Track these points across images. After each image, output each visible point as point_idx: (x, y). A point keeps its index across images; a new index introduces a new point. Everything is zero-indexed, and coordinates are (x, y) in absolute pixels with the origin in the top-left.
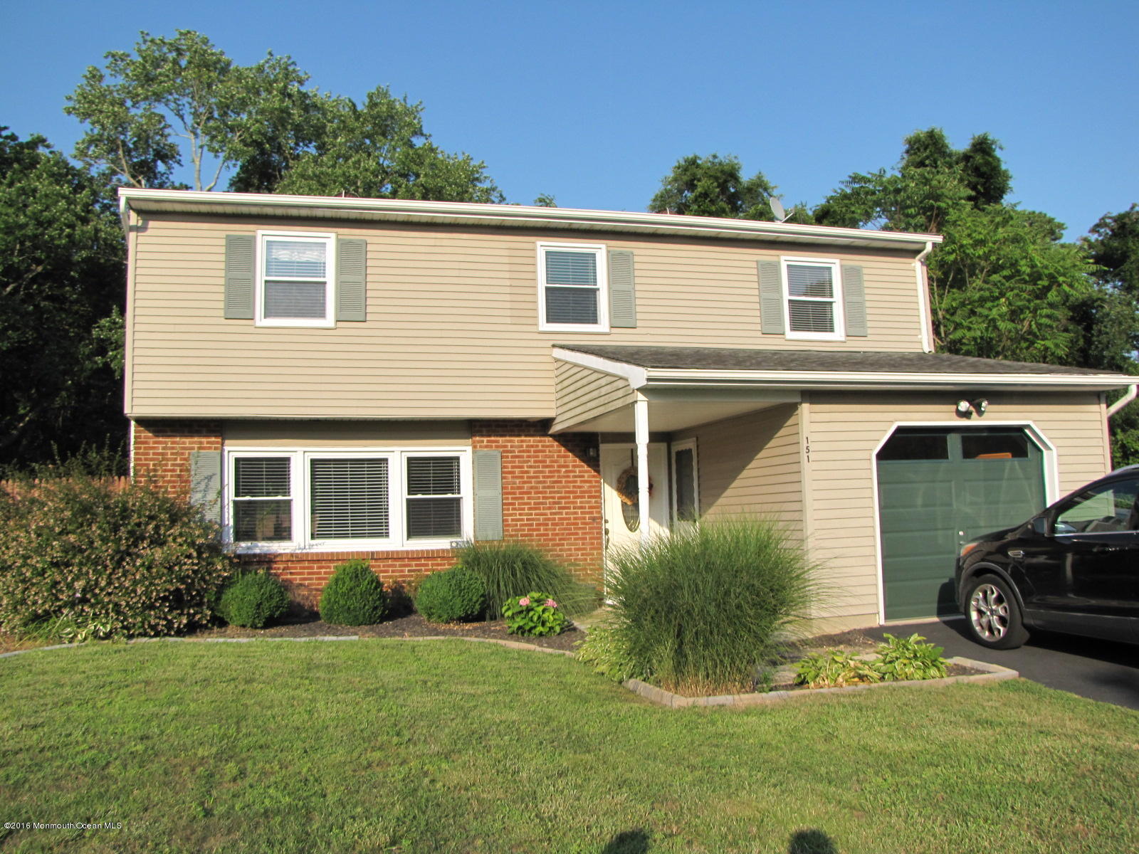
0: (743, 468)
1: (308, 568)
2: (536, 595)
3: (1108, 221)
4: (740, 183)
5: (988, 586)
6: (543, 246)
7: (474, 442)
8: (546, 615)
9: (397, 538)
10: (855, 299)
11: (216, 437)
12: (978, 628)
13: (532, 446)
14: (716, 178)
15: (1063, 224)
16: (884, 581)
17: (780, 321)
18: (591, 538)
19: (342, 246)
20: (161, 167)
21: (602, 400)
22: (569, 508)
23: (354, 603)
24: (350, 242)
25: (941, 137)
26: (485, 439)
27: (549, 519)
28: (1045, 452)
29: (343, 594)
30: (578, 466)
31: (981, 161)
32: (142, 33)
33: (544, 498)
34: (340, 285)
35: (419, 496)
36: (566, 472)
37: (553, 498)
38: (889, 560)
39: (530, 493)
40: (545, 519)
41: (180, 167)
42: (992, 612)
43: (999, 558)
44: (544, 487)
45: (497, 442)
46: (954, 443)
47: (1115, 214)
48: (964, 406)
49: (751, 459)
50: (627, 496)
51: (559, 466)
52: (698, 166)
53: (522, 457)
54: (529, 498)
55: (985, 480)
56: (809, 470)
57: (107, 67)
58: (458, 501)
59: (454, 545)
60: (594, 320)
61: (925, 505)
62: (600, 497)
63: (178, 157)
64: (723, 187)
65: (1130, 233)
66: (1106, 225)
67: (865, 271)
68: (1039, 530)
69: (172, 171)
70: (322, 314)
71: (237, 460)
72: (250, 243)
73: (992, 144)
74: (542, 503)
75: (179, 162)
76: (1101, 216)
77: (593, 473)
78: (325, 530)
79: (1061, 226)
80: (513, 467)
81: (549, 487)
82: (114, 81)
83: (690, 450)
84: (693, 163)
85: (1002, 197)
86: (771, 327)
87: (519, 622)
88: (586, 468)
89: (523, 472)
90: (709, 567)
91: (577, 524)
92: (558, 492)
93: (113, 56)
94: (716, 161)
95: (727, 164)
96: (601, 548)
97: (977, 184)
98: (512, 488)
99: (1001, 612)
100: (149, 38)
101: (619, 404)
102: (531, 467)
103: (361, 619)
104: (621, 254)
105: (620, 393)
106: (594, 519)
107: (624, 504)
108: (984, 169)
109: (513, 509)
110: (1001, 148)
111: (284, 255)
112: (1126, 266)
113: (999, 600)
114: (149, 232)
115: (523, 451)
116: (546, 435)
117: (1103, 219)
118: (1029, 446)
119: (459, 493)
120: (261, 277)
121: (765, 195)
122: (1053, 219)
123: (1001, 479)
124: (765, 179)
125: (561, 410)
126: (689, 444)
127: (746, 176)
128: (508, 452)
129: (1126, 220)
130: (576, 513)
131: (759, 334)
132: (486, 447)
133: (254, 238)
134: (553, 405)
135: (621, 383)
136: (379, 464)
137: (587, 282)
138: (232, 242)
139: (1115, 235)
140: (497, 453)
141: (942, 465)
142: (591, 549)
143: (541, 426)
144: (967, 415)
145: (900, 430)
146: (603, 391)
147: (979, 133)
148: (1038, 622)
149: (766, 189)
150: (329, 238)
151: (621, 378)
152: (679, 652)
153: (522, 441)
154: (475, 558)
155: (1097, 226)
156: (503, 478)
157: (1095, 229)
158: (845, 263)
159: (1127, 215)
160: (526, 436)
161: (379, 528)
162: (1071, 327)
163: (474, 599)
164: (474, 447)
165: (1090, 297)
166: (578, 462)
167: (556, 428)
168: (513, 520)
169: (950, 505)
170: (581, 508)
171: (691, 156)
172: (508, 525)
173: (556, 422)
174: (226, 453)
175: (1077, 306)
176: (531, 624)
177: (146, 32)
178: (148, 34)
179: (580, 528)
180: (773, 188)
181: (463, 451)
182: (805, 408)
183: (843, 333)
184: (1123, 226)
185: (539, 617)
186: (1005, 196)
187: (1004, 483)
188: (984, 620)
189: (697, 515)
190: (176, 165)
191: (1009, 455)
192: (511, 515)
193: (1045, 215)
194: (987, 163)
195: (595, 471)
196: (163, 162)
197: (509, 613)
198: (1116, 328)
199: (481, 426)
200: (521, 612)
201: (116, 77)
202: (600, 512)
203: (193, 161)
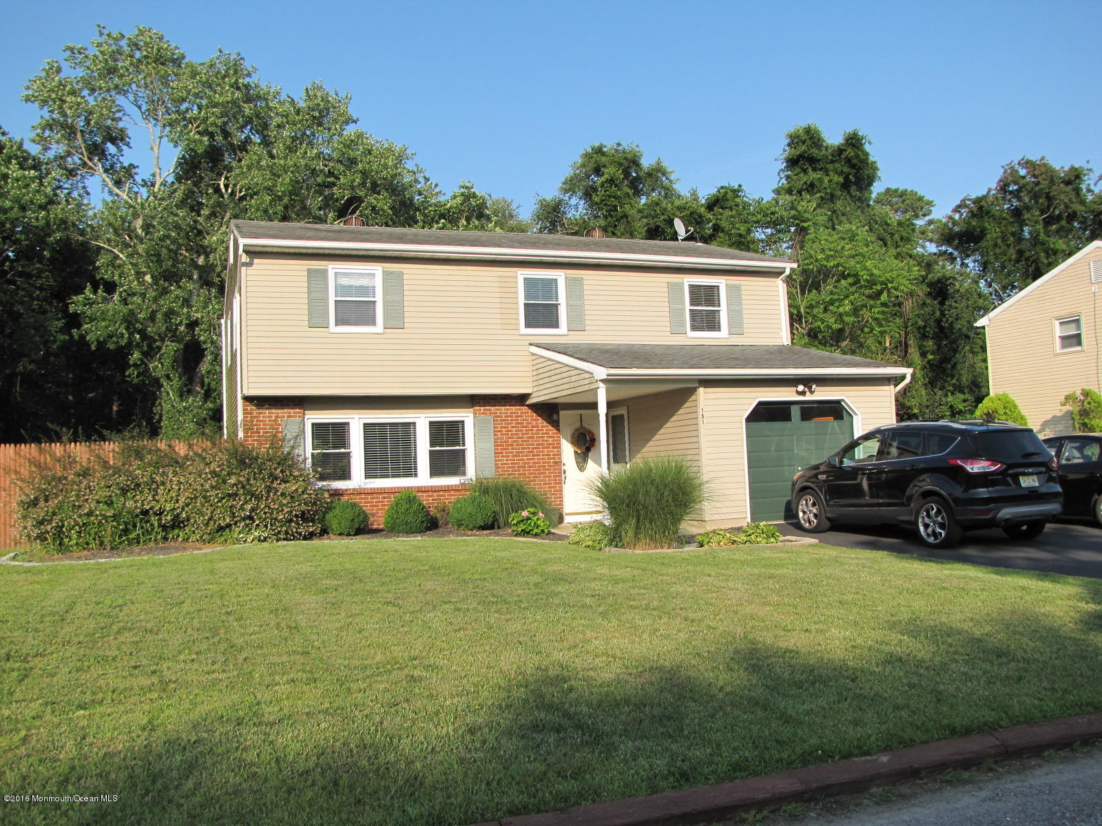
0: (661, 427)
1: (365, 499)
2: (532, 510)
3: (968, 202)
4: (641, 169)
5: (808, 497)
6: (522, 274)
7: (475, 410)
8: (539, 522)
9: (423, 477)
10: (736, 308)
11: (299, 409)
12: (803, 522)
13: (514, 413)
14: (620, 164)
15: (932, 202)
16: (751, 498)
17: (684, 326)
18: (554, 476)
19: (386, 274)
20: (111, 148)
21: (572, 385)
22: (539, 455)
23: (410, 518)
24: (392, 273)
25: (817, 132)
26: (482, 408)
27: (526, 463)
28: (854, 416)
29: (402, 513)
30: (545, 426)
31: (852, 154)
32: (99, 26)
33: (522, 448)
34: (386, 304)
35: (438, 448)
36: (537, 430)
37: (529, 448)
38: (753, 485)
39: (513, 445)
40: (523, 463)
41: (130, 150)
42: (810, 511)
43: (814, 480)
44: (522, 441)
45: (501, 410)
46: (795, 412)
47: (973, 196)
48: (801, 388)
49: (667, 421)
50: (578, 448)
51: (532, 427)
52: (603, 154)
53: (507, 420)
54: (512, 449)
55: (816, 435)
56: (703, 429)
57: (66, 60)
58: (463, 451)
59: (462, 481)
60: (556, 326)
61: (776, 451)
62: (560, 447)
63: (127, 139)
64: (627, 174)
65: (987, 214)
66: (966, 206)
67: (743, 288)
68: (833, 463)
69: (123, 153)
70: (373, 323)
71: (313, 425)
72: (324, 273)
73: (862, 140)
74: (521, 452)
75: (128, 145)
76: (962, 198)
77: (555, 431)
78: (372, 473)
79: (930, 203)
80: (501, 427)
81: (525, 441)
82: (73, 73)
83: (623, 415)
84: (599, 151)
85: (872, 185)
86: (677, 330)
87: (522, 527)
88: (551, 428)
89: (507, 431)
90: (652, 482)
91: (545, 466)
92: (531, 445)
93: (72, 50)
94: (620, 148)
95: (630, 152)
96: (561, 483)
97: (849, 174)
98: (501, 442)
99: (815, 511)
100: (106, 32)
101: (586, 388)
102: (513, 427)
103: (414, 529)
104: (575, 279)
105: (587, 382)
106: (556, 463)
107: (576, 452)
108: (855, 161)
109: (502, 456)
110: (870, 143)
111: (345, 281)
112: (983, 244)
113: (814, 504)
114: (254, 267)
115: (508, 416)
116: (524, 405)
117: (963, 200)
118: (844, 412)
119: (464, 446)
120: (332, 298)
121: (664, 179)
122: (923, 197)
123: (826, 434)
124: (663, 164)
125: (535, 389)
126: (622, 411)
127: (646, 162)
128: (497, 417)
129: (983, 203)
130: (544, 459)
131: (669, 334)
132: (483, 413)
133: (327, 270)
134: (530, 385)
135: (587, 375)
136: (409, 428)
137: (551, 299)
138: (310, 272)
139: (973, 215)
140: (491, 418)
141: (788, 425)
142: (555, 483)
143: (521, 399)
144: (803, 393)
145: (760, 403)
146: (573, 379)
147: (850, 130)
148: (834, 515)
149: (664, 174)
150: (378, 269)
151: (587, 372)
152: (638, 528)
153: (507, 410)
154: (483, 488)
155: (959, 206)
156: (495, 435)
157: (957, 209)
158: (729, 282)
159: (984, 197)
160: (510, 406)
161: (411, 471)
162: (928, 301)
163: (489, 514)
164: (475, 414)
165: (944, 276)
166: (545, 424)
167: (530, 401)
168: (501, 464)
169: (793, 450)
170: (547, 455)
171: (597, 145)
172: (498, 468)
173: (532, 396)
174: (306, 420)
175: (934, 283)
176: (530, 528)
177: (102, 26)
178: (104, 28)
179: (547, 469)
180: (671, 173)
181: (466, 416)
182: (701, 390)
183: (727, 332)
184: (981, 208)
185: (535, 524)
186: (874, 184)
187: (828, 437)
188: (806, 517)
189: (627, 459)
190: (125, 148)
191: (832, 418)
192: (500, 460)
193: (916, 193)
194: (857, 156)
195: (557, 430)
196: (113, 143)
197: (515, 522)
198: (964, 303)
199: (479, 399)
200: (522, 521)
201: (75, 68)
202: (560, 458)
203: (152, 149)
